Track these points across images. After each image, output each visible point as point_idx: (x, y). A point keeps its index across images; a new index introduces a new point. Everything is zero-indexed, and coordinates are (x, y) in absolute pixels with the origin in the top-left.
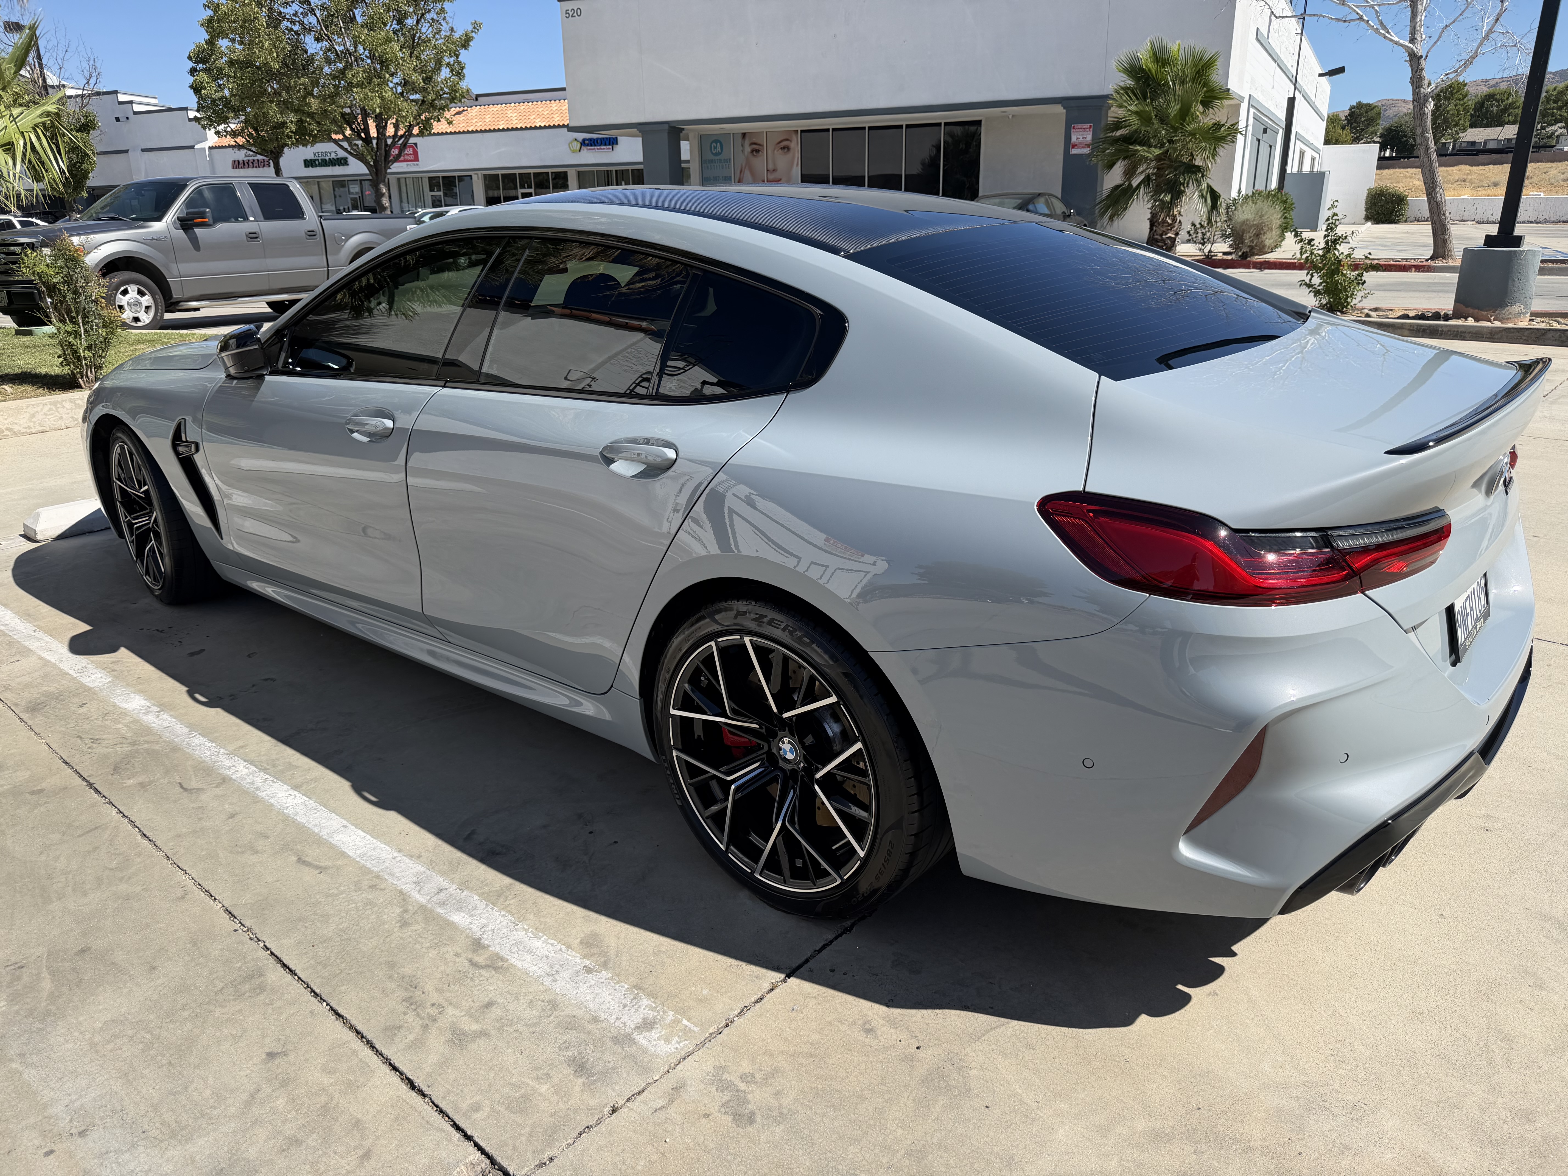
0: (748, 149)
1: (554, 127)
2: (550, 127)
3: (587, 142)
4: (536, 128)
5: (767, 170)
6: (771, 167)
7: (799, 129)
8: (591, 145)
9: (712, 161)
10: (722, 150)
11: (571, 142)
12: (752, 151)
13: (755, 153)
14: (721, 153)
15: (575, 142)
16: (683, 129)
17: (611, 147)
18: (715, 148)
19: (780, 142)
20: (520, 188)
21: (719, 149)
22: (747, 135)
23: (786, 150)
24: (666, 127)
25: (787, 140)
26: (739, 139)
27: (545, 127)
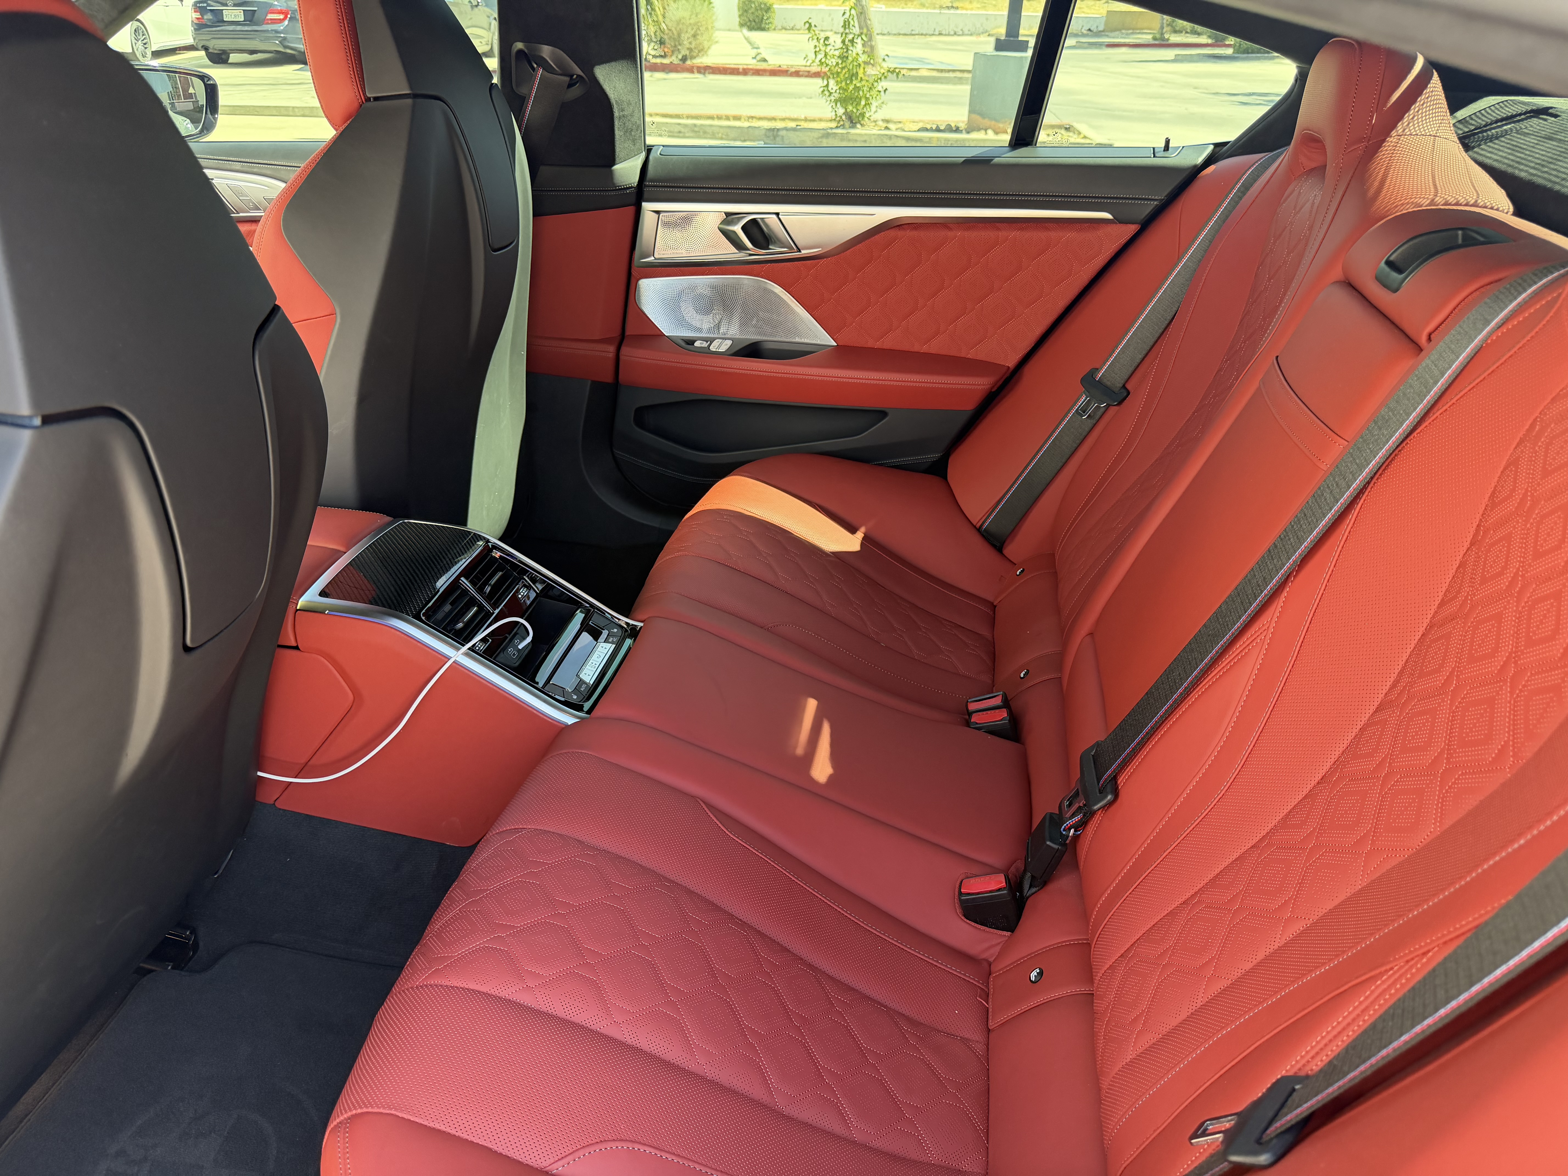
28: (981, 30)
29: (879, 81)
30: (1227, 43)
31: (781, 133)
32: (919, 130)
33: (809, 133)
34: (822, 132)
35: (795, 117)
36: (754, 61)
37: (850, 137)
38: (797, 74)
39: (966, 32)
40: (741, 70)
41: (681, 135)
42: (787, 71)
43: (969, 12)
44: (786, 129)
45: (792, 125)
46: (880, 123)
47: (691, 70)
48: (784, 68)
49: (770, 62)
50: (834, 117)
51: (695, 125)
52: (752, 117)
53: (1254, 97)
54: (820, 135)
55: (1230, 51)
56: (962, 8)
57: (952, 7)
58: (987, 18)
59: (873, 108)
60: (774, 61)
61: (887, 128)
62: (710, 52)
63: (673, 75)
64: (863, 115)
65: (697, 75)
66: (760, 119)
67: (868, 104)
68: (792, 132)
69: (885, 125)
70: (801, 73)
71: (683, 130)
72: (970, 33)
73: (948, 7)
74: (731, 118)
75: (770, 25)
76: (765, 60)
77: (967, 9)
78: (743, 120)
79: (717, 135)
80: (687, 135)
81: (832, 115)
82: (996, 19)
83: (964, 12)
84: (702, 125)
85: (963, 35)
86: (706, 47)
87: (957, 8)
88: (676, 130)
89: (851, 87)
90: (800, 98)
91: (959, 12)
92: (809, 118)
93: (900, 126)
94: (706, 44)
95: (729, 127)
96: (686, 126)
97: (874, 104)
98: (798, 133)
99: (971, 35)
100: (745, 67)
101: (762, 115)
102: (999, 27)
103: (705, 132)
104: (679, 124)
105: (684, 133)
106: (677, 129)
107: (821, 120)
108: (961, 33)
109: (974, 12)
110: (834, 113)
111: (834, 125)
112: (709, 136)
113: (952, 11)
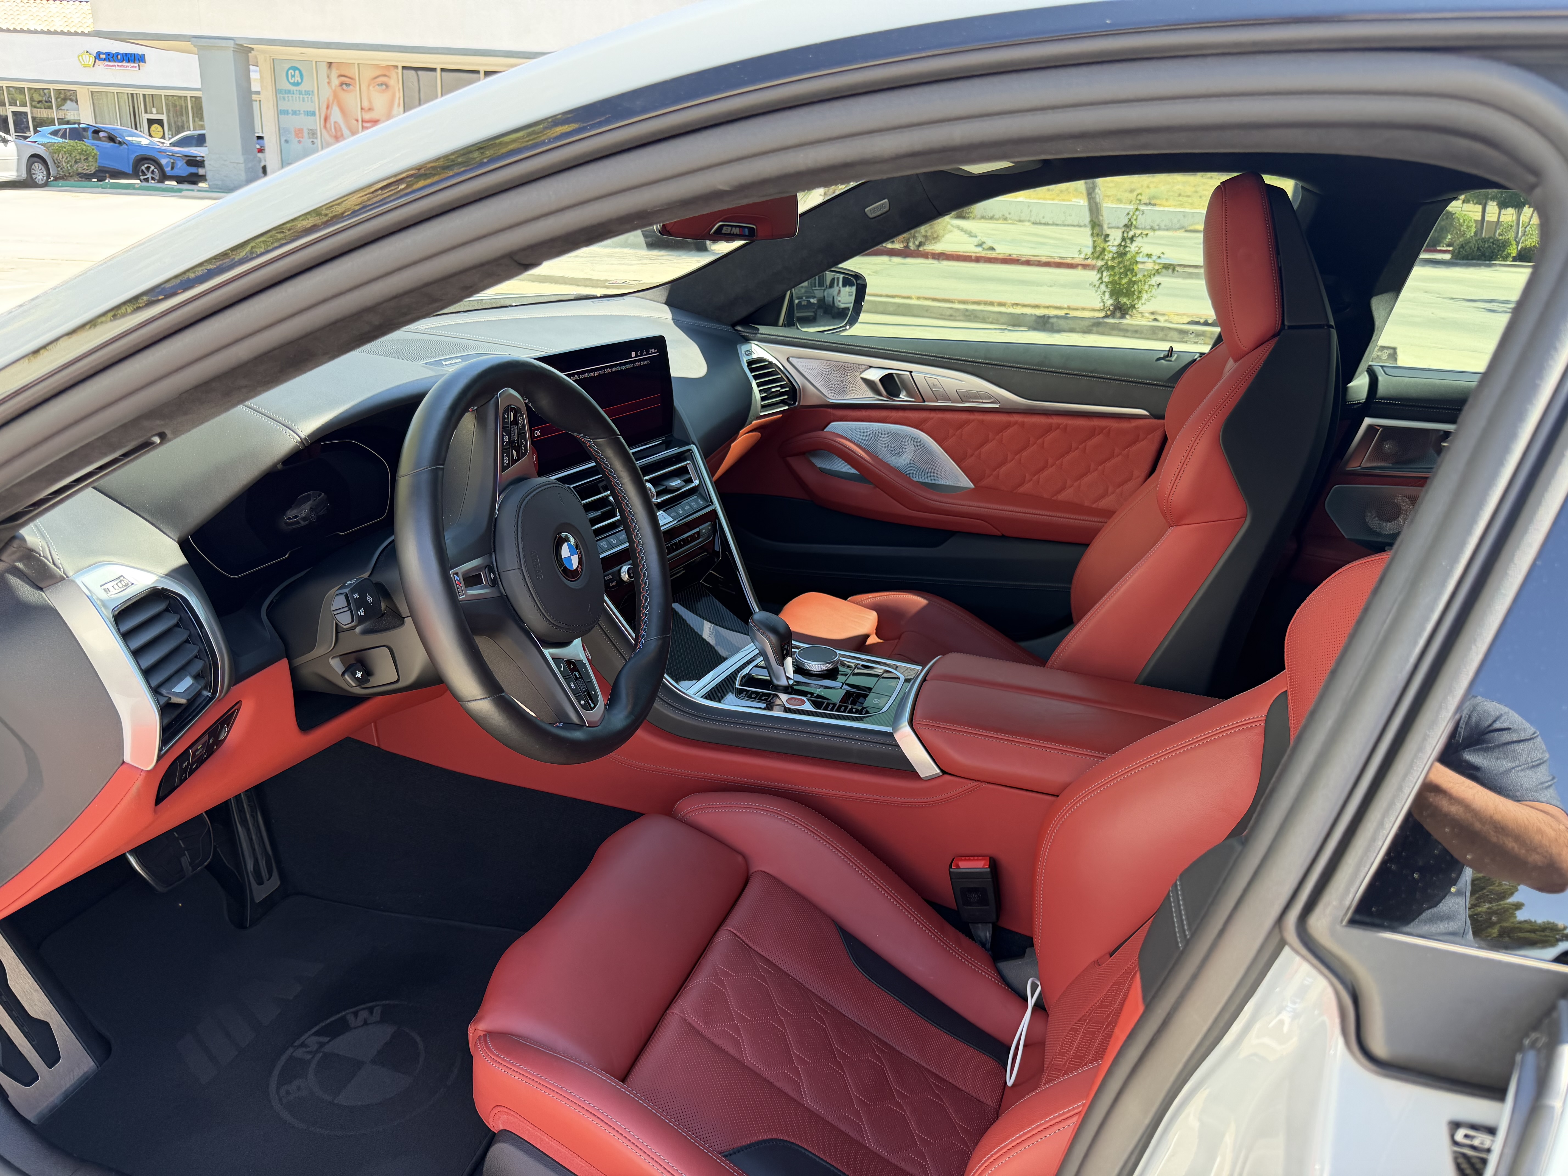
0: (336, 82)
1: (56, 33)
2: (49, 32)
3: (103, 56)
4: (29, 31)
5: (362, 109)
6: (366, 105)
7: (400, 65)
8: (109, 61)
9: (289, 92)
10: (302, 79)
11: (82, 54)
12: (341, 84)
13: (344, 86)
14: (300, 83)
15: (87, 55)
16: (253, 49)
17: (136, 65)
18: (293, 76)
19: (376, 78)
20: (10, 105)
21: (298, 78)
22: (333, 65)
23: (384, 87)
24: (231, 43)
25: (385, 75)
26: (323, 68)
27: (43, 32)
28: (1178, 226)
29: (1152, 276)
30: (1439, 248)
31: (1052, 320)
32: (1189, 323)
33: (1080, 322)
34: (1093, 321)
35: (1058, 305)
36: (979, 249)
37: (1122, 327)
38: (1028, 263)
39: (1163, 227)
40: (973, 258)
41: (952, 318)
42: (1018, 260)
43: (1167, 209)
44: (1057, 317)
45: (1061, 313)
46: (1147, 315)
47: (925, 255)
48: (1014, 257)
49: (998, 251)
50: (1102, 308)
51: (967, 310)
52: (1017, 305)
53: (1495, 304)
54: (1090, 324)
55: (1447, 257)
56: (1160, 205)
57: (1150, 204)
58: (1185, 215)
59: (1143, 301)
60: (1002, 250)
61: (1155, 320)
62: (944, 239)
63: (909, 260)
64: (1133, 307)
65: (931, 261)
66: (1025, 306)
67: (1139, 298)
68: (1063, 320)
69: (1153, 317)
70: (1032, 262)
71: (954, 314)
72: (1166, 228)
73: (1146, 204)
74: (996, 304)
75: (971, 215)
76: (992, 249)
77: (1164, 206)
78: (1007, 306)
79: (987, 320)
80: (958, 318)
81: (1099, 305)
82: (1193, 217)
83: (1161, 208)
84: (973, 310)
85: (1159, 229)
86: (941, 235)
87: (1155, 205)
88: (948, 313)
89: (1124, 281)
90: (1041, 286)
91: (1157, 208)
92: (1072, 307)
93: (1166, 318)
94: (941, 232)
95: (1000, 313)
96: (957, 310)
97: (1145, 296)
98: (1068, 321)
99: (1167, 230)
100: (978, 255)
101: (1026, 303)
102: (1198, 223)
103: (976, 317)
104: (951, 308)
105: (955, 316)
106: (951, 312)
107: (1083, 309)
108: (1157, 227)
109: (1171, 209)
110: (1102, 304)
111: (1102, 314)
112: (980, 320)
113: (1149, 208)
